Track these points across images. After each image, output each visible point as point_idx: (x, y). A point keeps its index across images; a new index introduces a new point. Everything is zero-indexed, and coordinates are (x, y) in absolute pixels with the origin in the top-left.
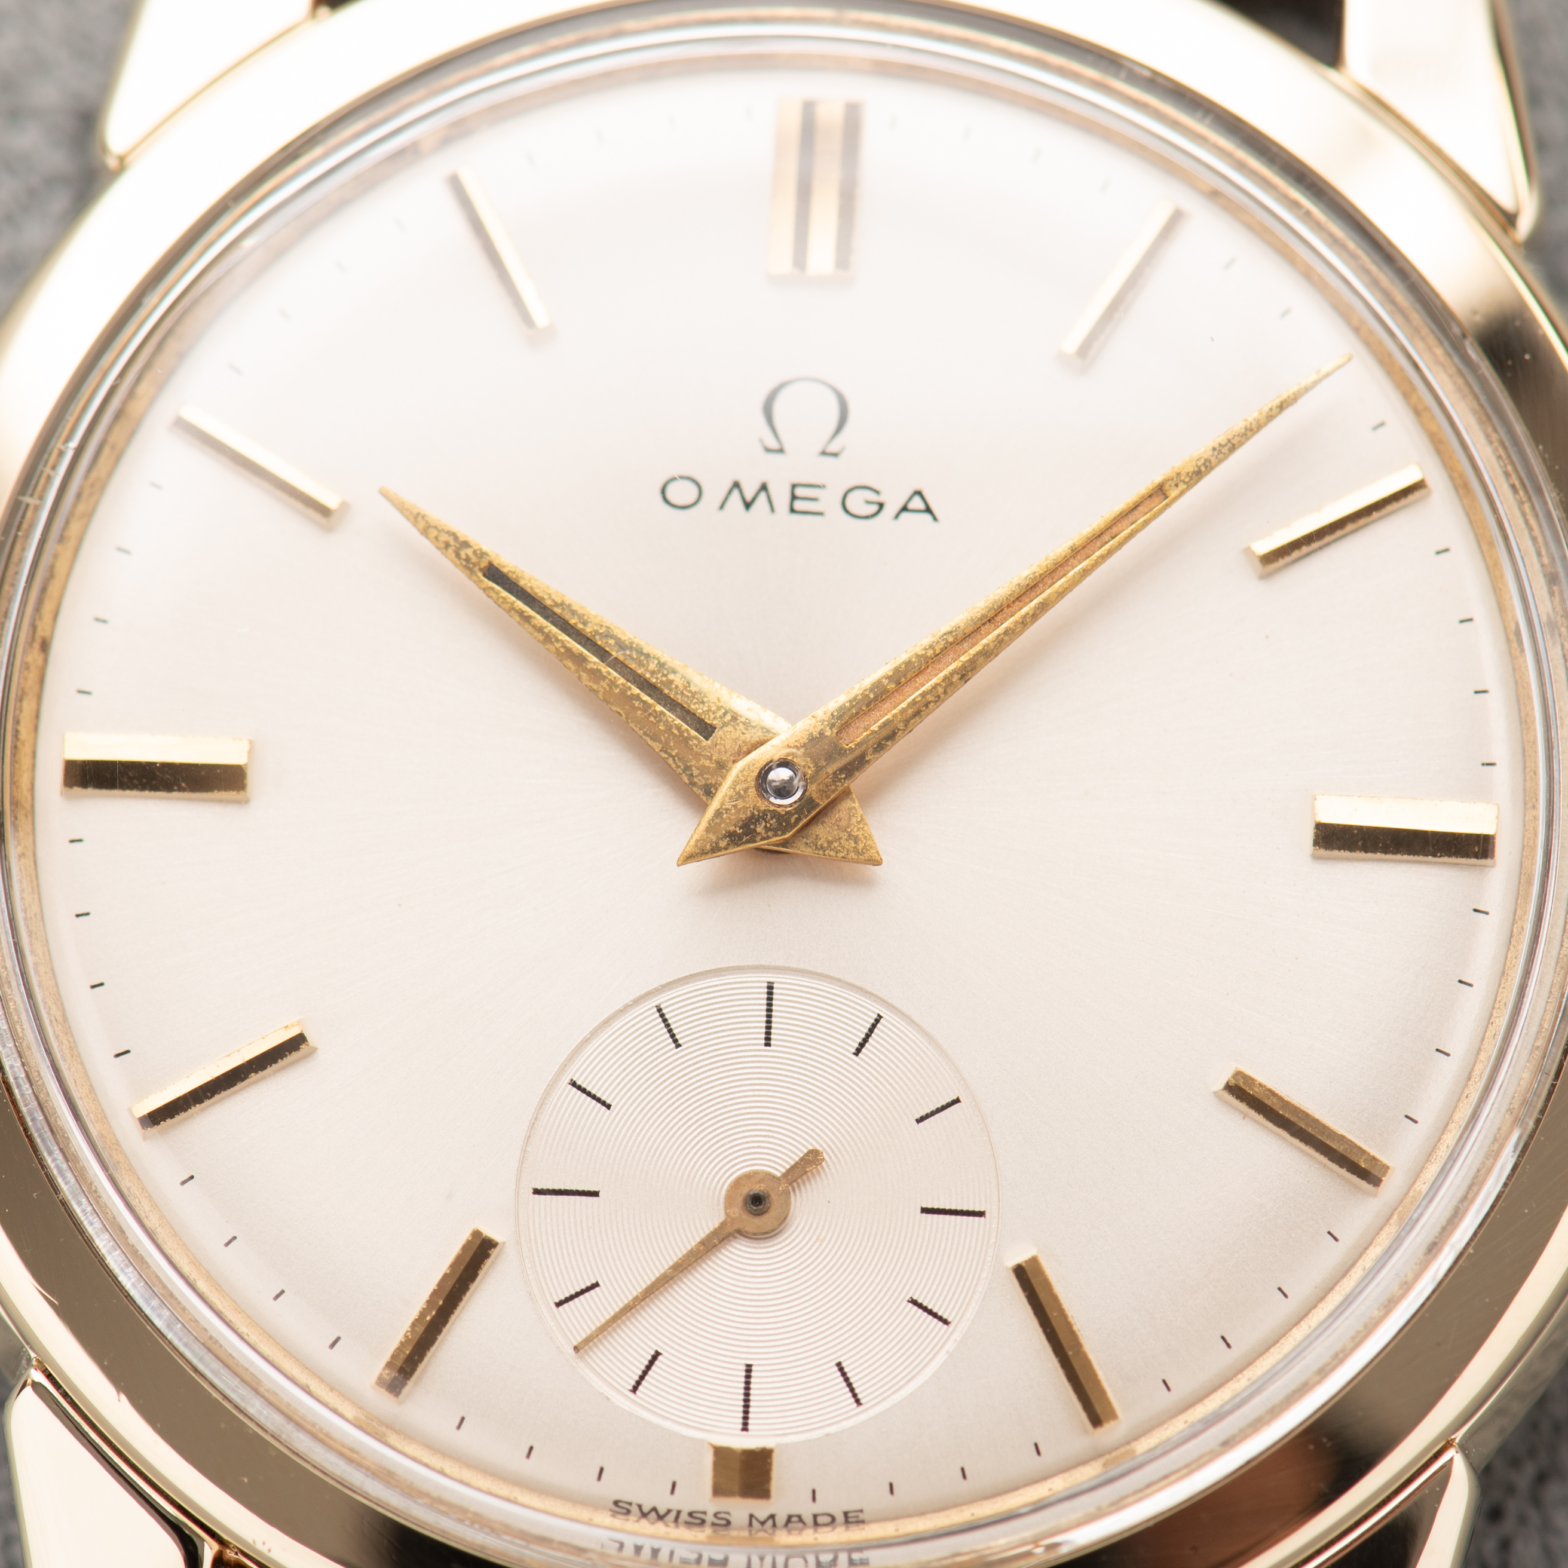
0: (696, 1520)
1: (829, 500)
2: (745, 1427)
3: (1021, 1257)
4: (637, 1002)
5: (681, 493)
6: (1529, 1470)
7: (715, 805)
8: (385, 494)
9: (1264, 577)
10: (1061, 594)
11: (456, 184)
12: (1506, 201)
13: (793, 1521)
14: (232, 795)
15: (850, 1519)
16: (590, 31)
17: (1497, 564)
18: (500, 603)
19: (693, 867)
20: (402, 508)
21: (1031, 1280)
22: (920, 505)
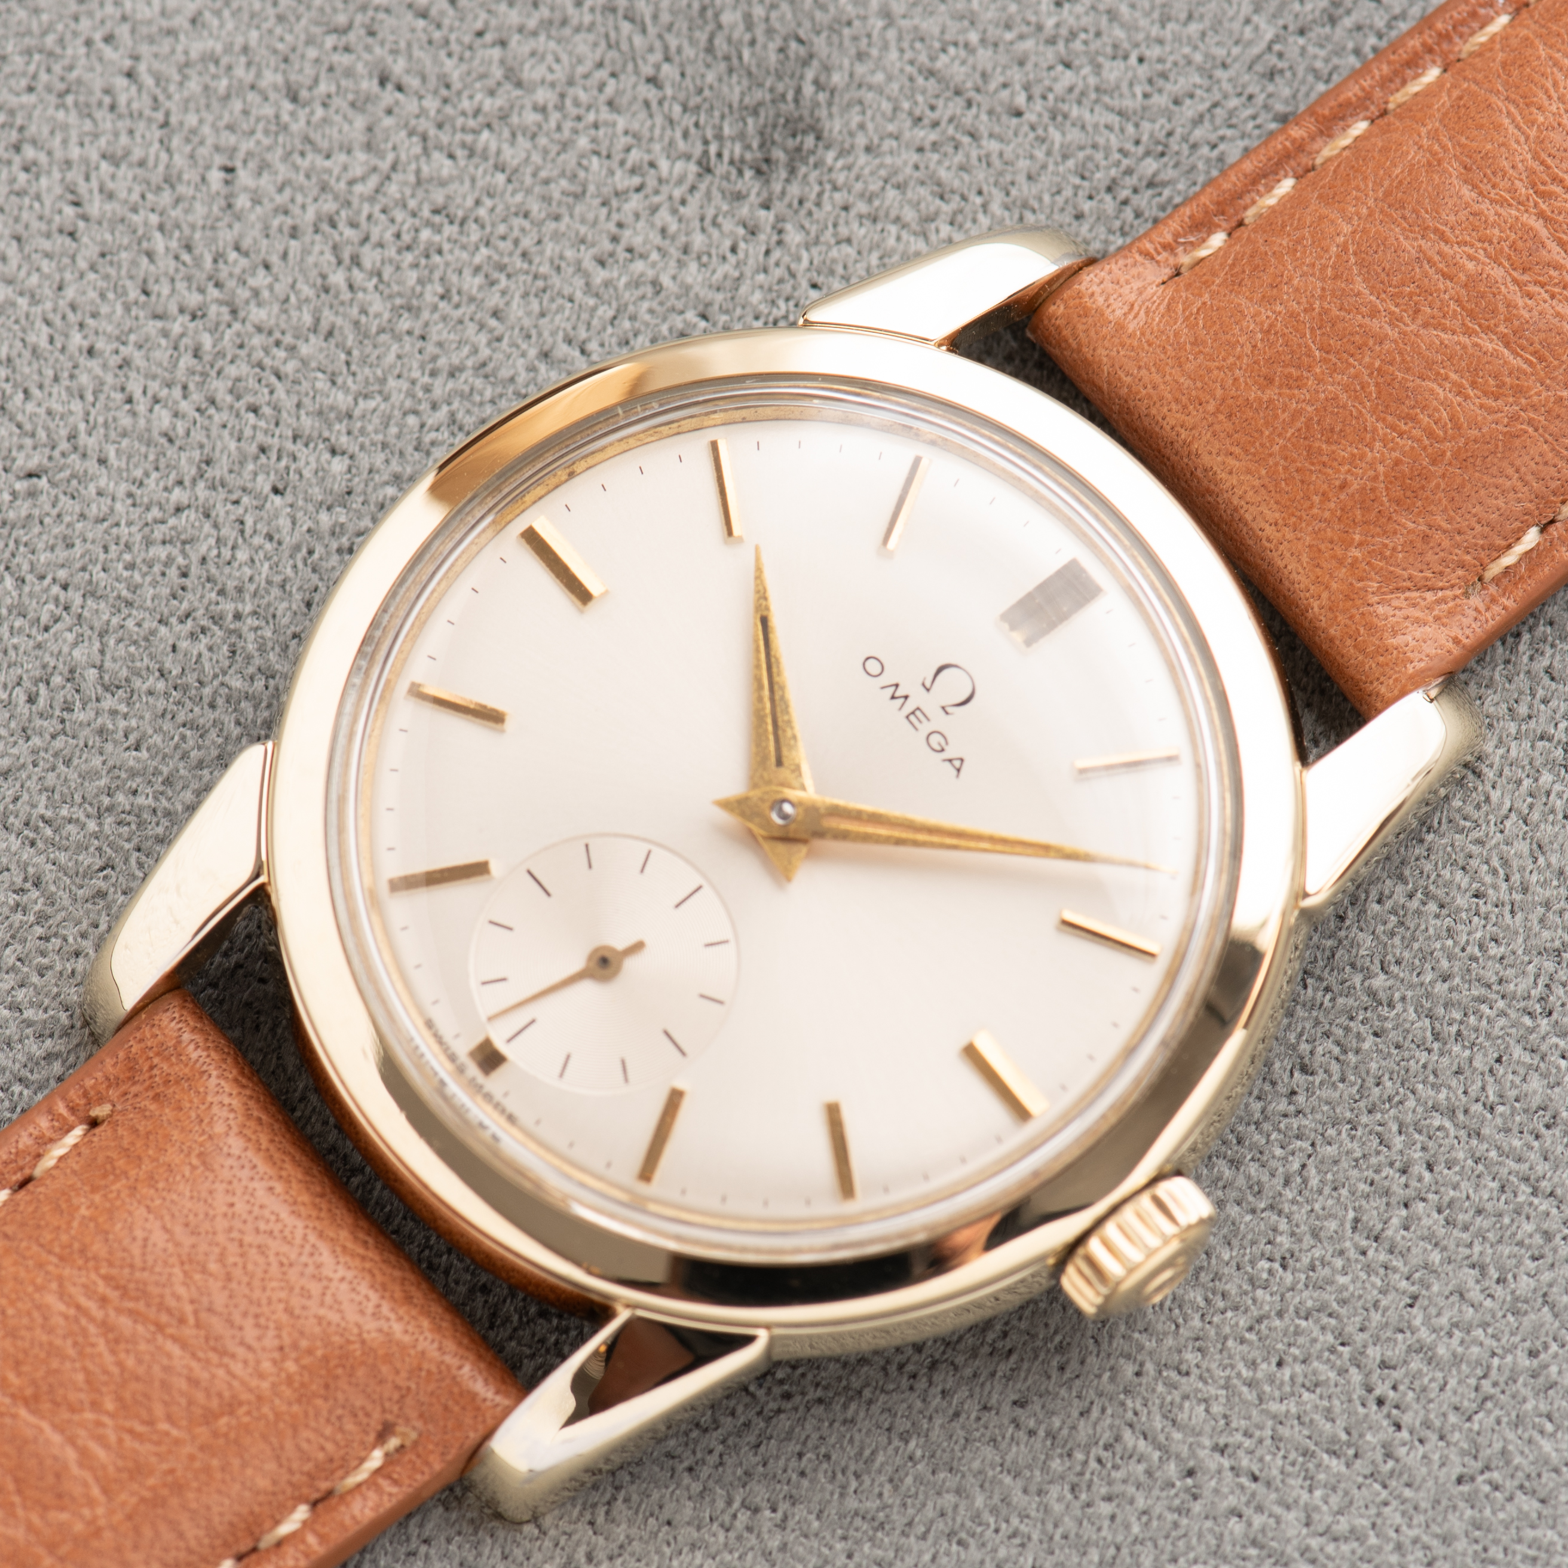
0: (452, 1058)
1: (925, 728)
2: (509, 1040)
3: (680, 1085)
4: (644, 840)
5: (873, 667)
6: (819, 1393)
7: (754, 792)
8: (757, 550)
9: (1058, 929)
10: (968, 849)
11: (917, 461)
13: (488, 1097)
14: (578, 603)
15: (511, 1119)
18: (756, 634)
19: (717, 808)
20: (758, 559)
21: (675, 1099)
22: (958, 765)
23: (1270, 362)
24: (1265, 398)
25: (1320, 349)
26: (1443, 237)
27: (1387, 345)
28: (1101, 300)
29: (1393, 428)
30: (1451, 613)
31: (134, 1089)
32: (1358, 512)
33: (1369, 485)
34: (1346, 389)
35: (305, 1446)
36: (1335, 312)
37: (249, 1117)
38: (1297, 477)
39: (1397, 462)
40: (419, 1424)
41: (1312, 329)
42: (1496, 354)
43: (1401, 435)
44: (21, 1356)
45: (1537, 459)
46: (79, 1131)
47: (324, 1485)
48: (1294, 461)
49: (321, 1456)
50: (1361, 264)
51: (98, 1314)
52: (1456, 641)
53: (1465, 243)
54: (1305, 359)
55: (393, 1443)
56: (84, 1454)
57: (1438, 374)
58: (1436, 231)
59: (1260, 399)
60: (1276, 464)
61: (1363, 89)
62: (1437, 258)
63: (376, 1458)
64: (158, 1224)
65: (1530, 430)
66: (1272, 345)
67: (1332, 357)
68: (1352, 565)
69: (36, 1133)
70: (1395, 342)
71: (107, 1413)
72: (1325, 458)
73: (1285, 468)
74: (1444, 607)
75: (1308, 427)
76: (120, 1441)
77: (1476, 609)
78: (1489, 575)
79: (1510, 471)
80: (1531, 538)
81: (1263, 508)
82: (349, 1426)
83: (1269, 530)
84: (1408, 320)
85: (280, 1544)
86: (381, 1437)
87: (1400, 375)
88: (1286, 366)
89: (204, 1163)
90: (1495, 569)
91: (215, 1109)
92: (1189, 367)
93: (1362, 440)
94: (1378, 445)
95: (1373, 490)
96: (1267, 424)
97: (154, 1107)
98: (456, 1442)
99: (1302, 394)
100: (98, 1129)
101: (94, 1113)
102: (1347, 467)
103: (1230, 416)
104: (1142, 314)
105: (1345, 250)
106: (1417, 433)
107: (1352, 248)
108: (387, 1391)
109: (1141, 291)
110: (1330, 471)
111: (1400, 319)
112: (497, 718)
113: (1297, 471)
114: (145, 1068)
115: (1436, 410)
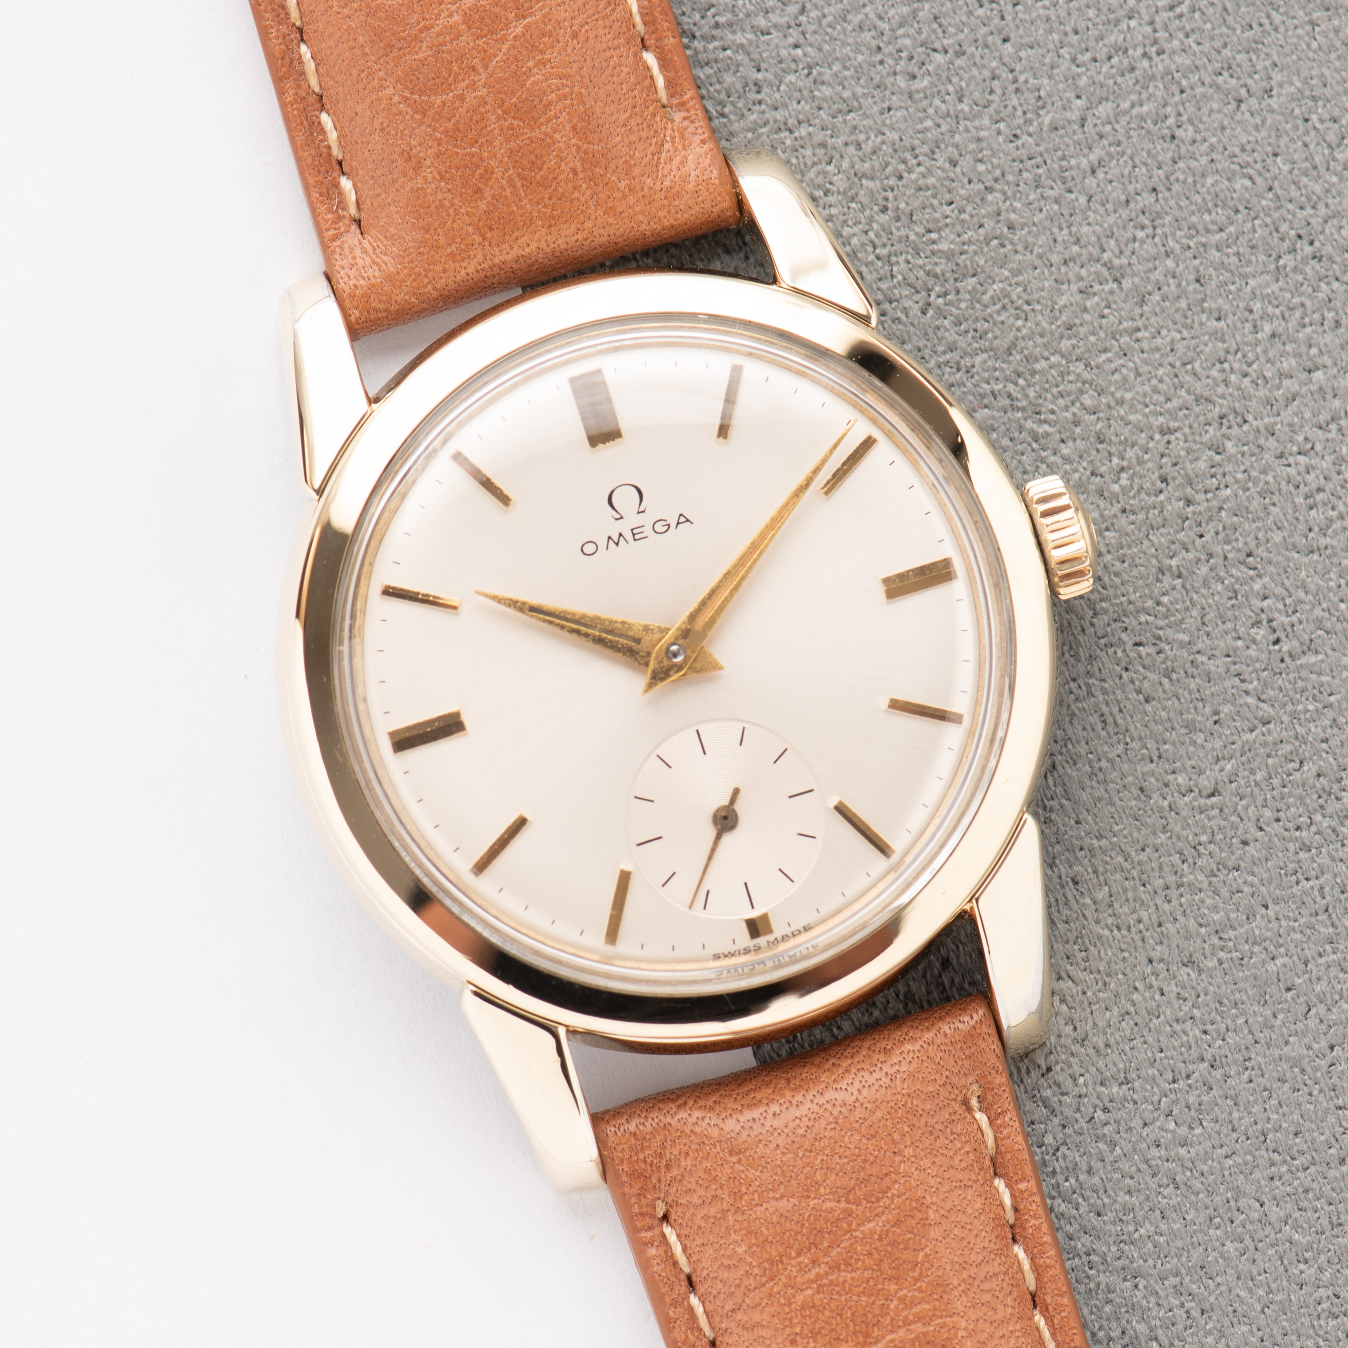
0: (747, 951)
1: (648, 531)
2: (753, 908)
3: (834, 802)
4: (648, 756)
5: (589, 548)
7: (651, 666)
8: (478, 593)
9: (828, 499)
12: (864, 312)
13: (785, 938)
14: (461, 733)
15: (806, 929)
16: (486, 379)
17: (916, 461)
18: (540, 619)
20: (486, 595)
21: (841, 810)
22: (683, 519)
23: (465, 184)
24: (490, 199)
25: (472, 146)
26: (427, 28)
27: (489, 99)
28: (362, 282)
29: (549, 120)
30: (683, 137)
31: (654, 1180)
32: (597, 170)
33: (582, 154)
34: (508, 140)
35: (963, 1165)
36: (450, 125)
37: (712, 1109)
38: (554, 200)
39: (574, 128)
40: (971, 1079)
41: (455, 146)
42: (527, 28)
43: (557, 118)
44: (834, 1335)
45: (607, 31)
46: (667, 1230)
47: (988, 1162)
48: (543, 199)
49: (972, 1156)
50: (422, 92)
51: (824, 1268)
52: (703, 142)
53: (439, 15)
54: (474, 160)
55: (974, 1102)
56: (918, 1319)
57: (525, 73)
58: (420, 31)
59: (489, 203)
60: (539, 211)
61: (277, 37)
62: (441, 39)
63: (982, 1118)
64: (773, 1203)
65: (586, 27)
66: (453, 177)
67: (481, 141)
68: (630, 190)
69: (658, 1260)
70: (489, 93)
71: (897, 1291)
72: (551, 176)
73: (545, 206)
74: (677, 140)
75: (524, 179)
76: (920, 1290)
77: (685, 118)
78: (664, 100)
79: (608, 54)
80: (649, 58)
81: (564, 233)
82: (959, 1128)
83: (579, 236)
84: (477, 78)
85: (1016, 1210)
86: (969, 1109)
87: (514, 100)
88: (473, 176)
89: (739, 1152)
90: (663, 94)
91: (697, 1129)
92: (442, 241)
93: (549, 146)
94: (557, 136)
95: (586, 153)
96: (508, 206)
97: (675, 1172)
98: (994, 1060)
99: (498, 173)
100: (673, 1216)
101: (660, 1215)
102: (563, 164)
103: (491, 228)
104: (385, 258)
105: (406, 99)
106: (560, 105)
107: (407, 94)
108: (944, 1093)
109: (365, 252)
110: (561, 177)
111: (474, 82)
112: (520, 824)
113: (550, 199)
114: (643, 1166)
115: (549, 86)
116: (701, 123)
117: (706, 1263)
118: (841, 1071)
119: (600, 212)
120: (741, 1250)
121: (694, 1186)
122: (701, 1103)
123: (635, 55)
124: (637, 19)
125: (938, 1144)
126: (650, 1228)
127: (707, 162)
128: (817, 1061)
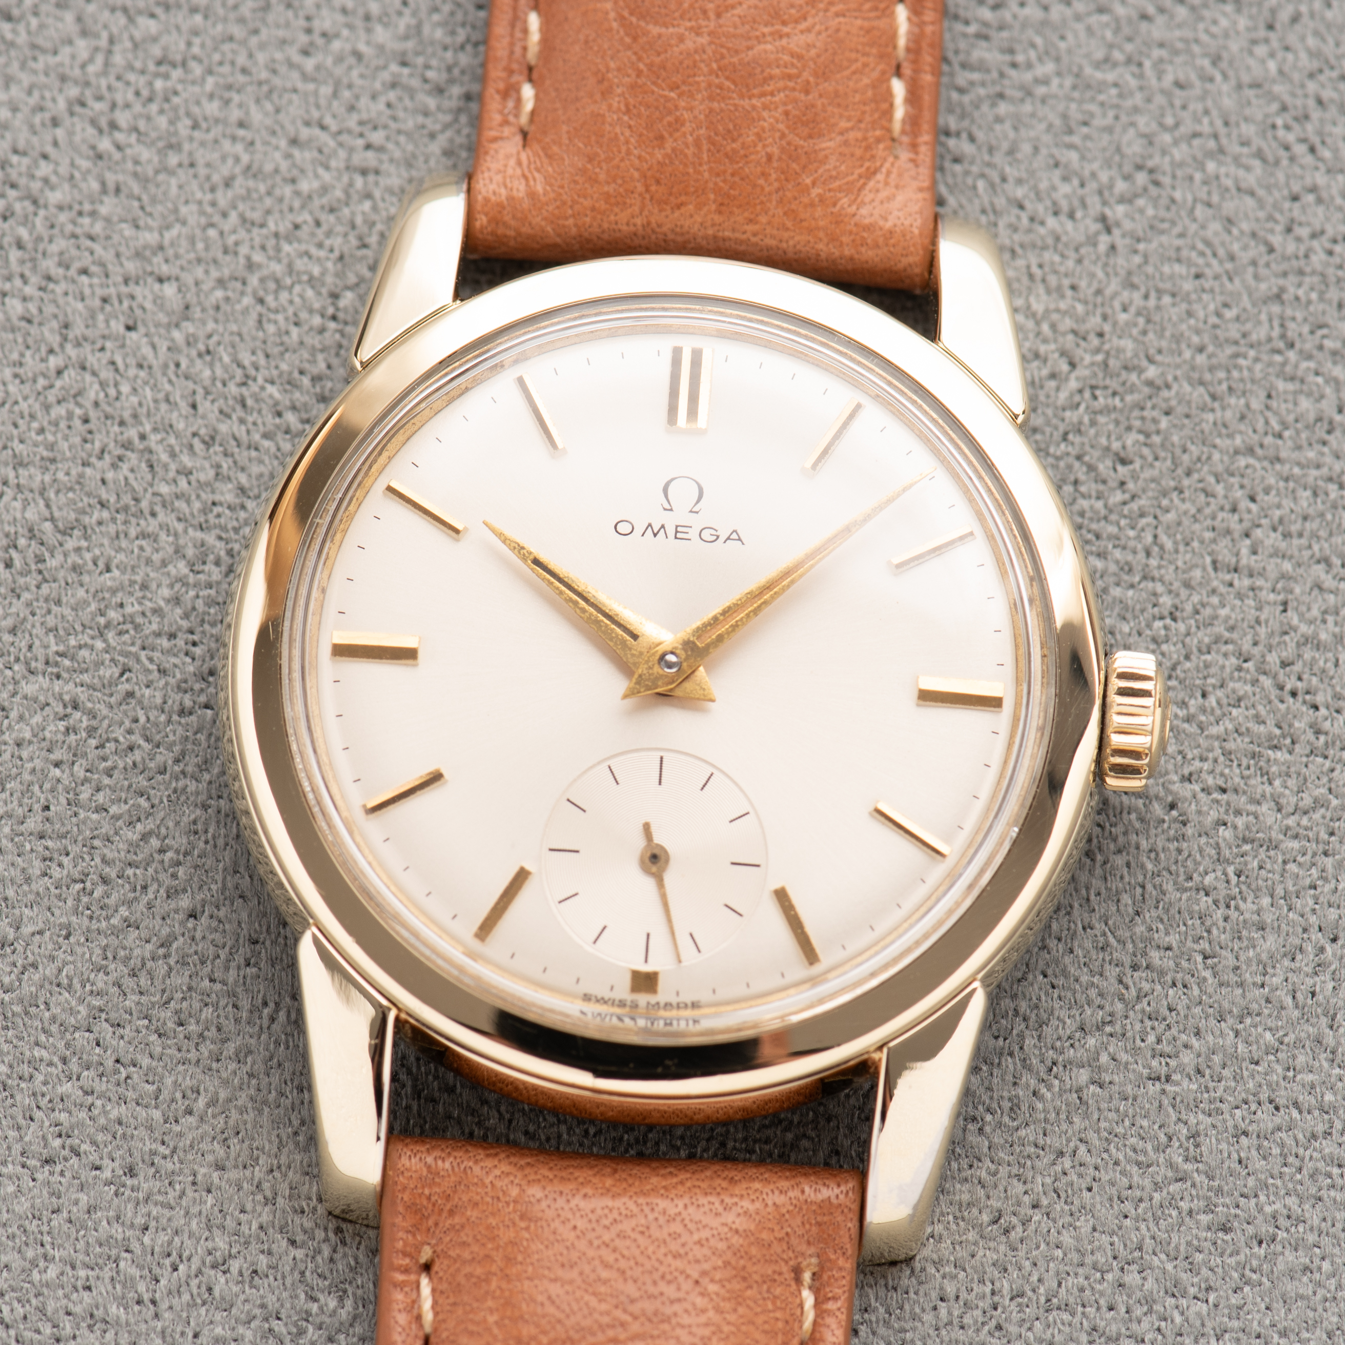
0: (622, 1004)
1: (693, 534)
2: (646, 961)
3: (777, 885)
5: (624, 528)
7: (638, 672)
8: (485, 524)
9: (896, 575)
11: (521, 382)
13: (667, 1005)
14: (409, 661)
15: (694, 1005)
17: (1006, 572)
18: (538, 575)
19: (627, 701)
20: (493, 530)
21: (781, 896)
22: (736, 536)
23: (649, 126)
24: (669, 151)
25: (672, 89)
27: (709, 49)
28: (503, 190)
29: (763, 95)
30: (900, 176)
31: (431, 1222)
33: (784, 143)
34: (711, 98)
35: (767, 1328)
36: (657, 60)
37: (522, 1168)
38: (737, 179)
39: (787, 113)
40: (812, 1250)
41: (654, 83)
43: (772, 94)
46: (425, 1282)
48: (725, 172)
49: (780, 1324)
50: (642, 17)
52: (919, 189)
54: (668, 105)
55: (807, 1276)
57: (757, 37)
59: (667, 155)
60: (716, 184)
63: (808, 1296)
66: (639, 116)
67: (683, 88)
68: (821, 200)
69: (402, 1310)
70: (711, 43)
72: (742, 152)
73: (724, 181)
74: (893, 176)
75: (713, 144)
77: (910, 160)
78: (896, 133)
79: (853, 55)
80: (898, 88)
81: (734, 218)
82: (778, 1291)
84: (704, 23)
86: (798, 1280)
87: (735, 60)
88: (661, 120)
89: (531, 1220)
90: (897, 126)
91: (498, 1183)
92: (602, 177)
93: (752, 120)
94: (765, 114)
95: (789, 144)
96: (686, 165)
97: (457, 1220)
98: (846, 1239)
99: (688, 127)
100: (436, 1268)
101: (423, 1260)
102: (760, 145)
103: (658, 182)
104: (537, 175)
105: (622, 18)
106: (781, 84)
107: (626, 13)
108: (777, 1248)
109: (519, 163)
110: (753, 157)
111: (700, 27)
112: (435, 778)
113: (733, 175)
114: (425, 1202)
115: (777, 60)
116: (924, 171)
117: (451, 1324)
118: (675, 1180)
119: (780, 211)
120: (492, 1319)
121: (470, 1240)
122: (512, 1159)
123: (883, 73)
124: (902, 42)
125: (749, 1293)
126: (406, 1271)
127: (916, 208)
128: (654, 1165)
